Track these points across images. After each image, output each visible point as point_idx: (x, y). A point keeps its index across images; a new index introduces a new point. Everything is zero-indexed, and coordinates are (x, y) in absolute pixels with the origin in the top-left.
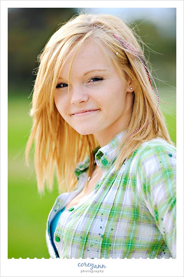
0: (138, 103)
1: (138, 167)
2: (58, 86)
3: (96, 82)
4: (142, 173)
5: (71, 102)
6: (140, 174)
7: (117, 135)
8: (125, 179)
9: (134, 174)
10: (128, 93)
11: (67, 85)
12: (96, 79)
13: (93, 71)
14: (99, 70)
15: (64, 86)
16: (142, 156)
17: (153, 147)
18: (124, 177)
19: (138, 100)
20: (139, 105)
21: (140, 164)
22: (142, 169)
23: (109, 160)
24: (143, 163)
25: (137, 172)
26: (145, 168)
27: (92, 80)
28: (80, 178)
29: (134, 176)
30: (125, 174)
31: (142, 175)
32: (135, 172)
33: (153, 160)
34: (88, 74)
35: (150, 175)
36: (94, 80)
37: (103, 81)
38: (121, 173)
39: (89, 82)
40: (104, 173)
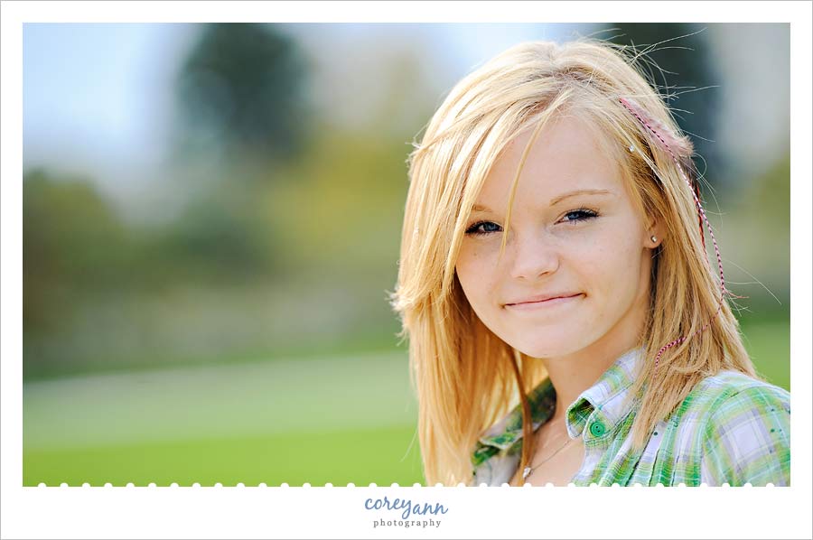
0: (672, 275)
1: (706, 440)
2: (473, 230)
3: (580, 224)
4: (718, 457)
5: (515, 274)
6: (712, 459)
7: (622, 360)
8: (663, 473)
9: (695, 458)
10: (645, 248)
11: (498, 228)
12: (581, 214)
13: (578, 193)
14: (592, 193)
15: (488, 231)
16: (719, 412)
17: (747, 390)
18: (660, 467)
19: (673, 270)
20: (676, 282)
21: (714, 432)
22: (721, 446)
23: (609, 424)
24: (722, 432)
25: (706, 453)
26: (728, 445)
27: (567, 218)
28: (479, 472)
29: (695, 464)
30: (662, 459)
31: (719, 461)
32: (699, 455)
33: (751, 422)
34: (563, 202)
35: (745, 462)
36: (573, 216)
37: (598, 220)
38: (650, 459)
39: (559, 222)
40: (588, 458)
